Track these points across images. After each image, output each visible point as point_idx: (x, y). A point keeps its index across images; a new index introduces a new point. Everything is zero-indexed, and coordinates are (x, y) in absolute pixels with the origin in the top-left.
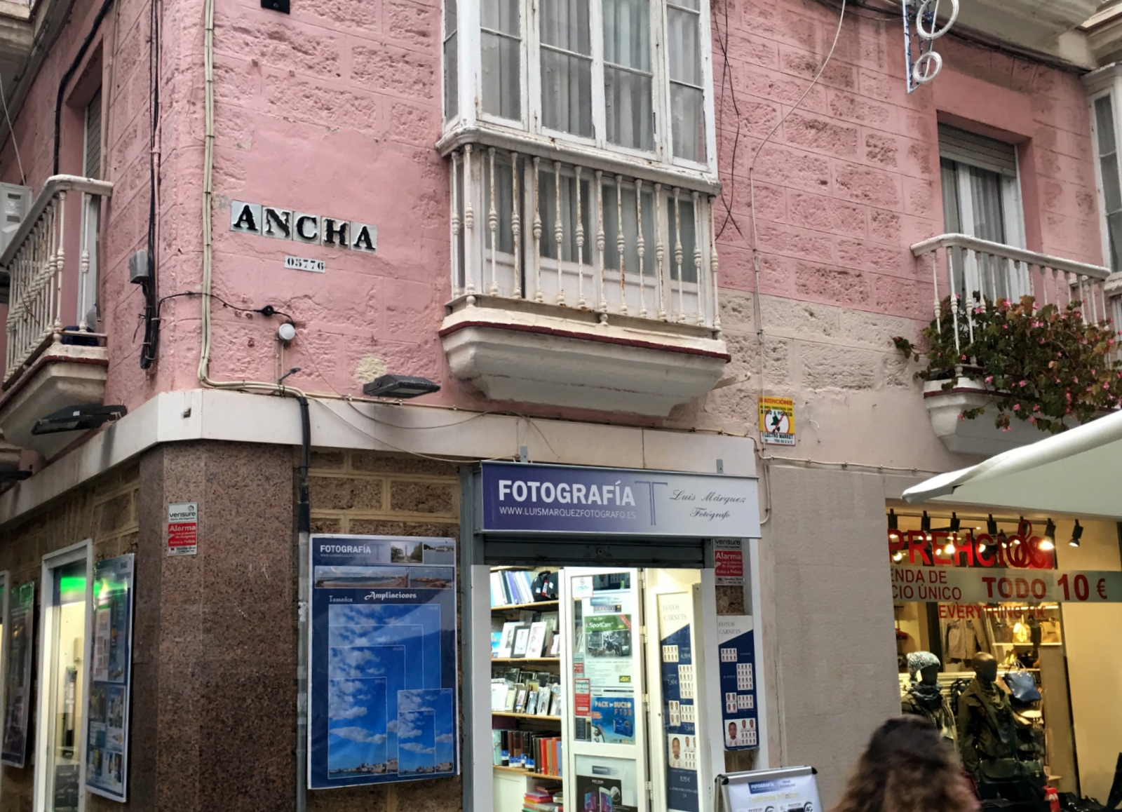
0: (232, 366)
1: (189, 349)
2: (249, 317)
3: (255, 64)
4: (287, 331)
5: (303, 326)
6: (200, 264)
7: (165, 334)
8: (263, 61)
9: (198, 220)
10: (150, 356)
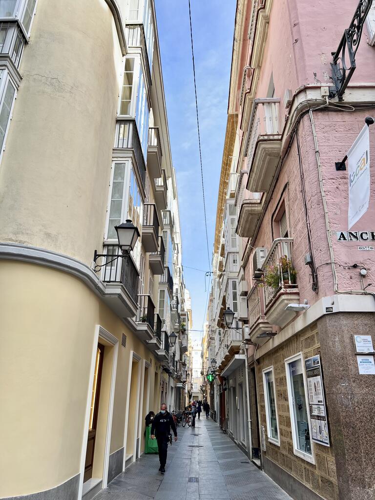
0: (345, 286)
1: (330, 282)
2: (349, 268)
3: (337, 188)
4: (364, 272)
5: (369, 269)
6: (329, 253)
7: (320, 279)
8: (340, 186)
9: (326, 240)
10: (315, 287)
